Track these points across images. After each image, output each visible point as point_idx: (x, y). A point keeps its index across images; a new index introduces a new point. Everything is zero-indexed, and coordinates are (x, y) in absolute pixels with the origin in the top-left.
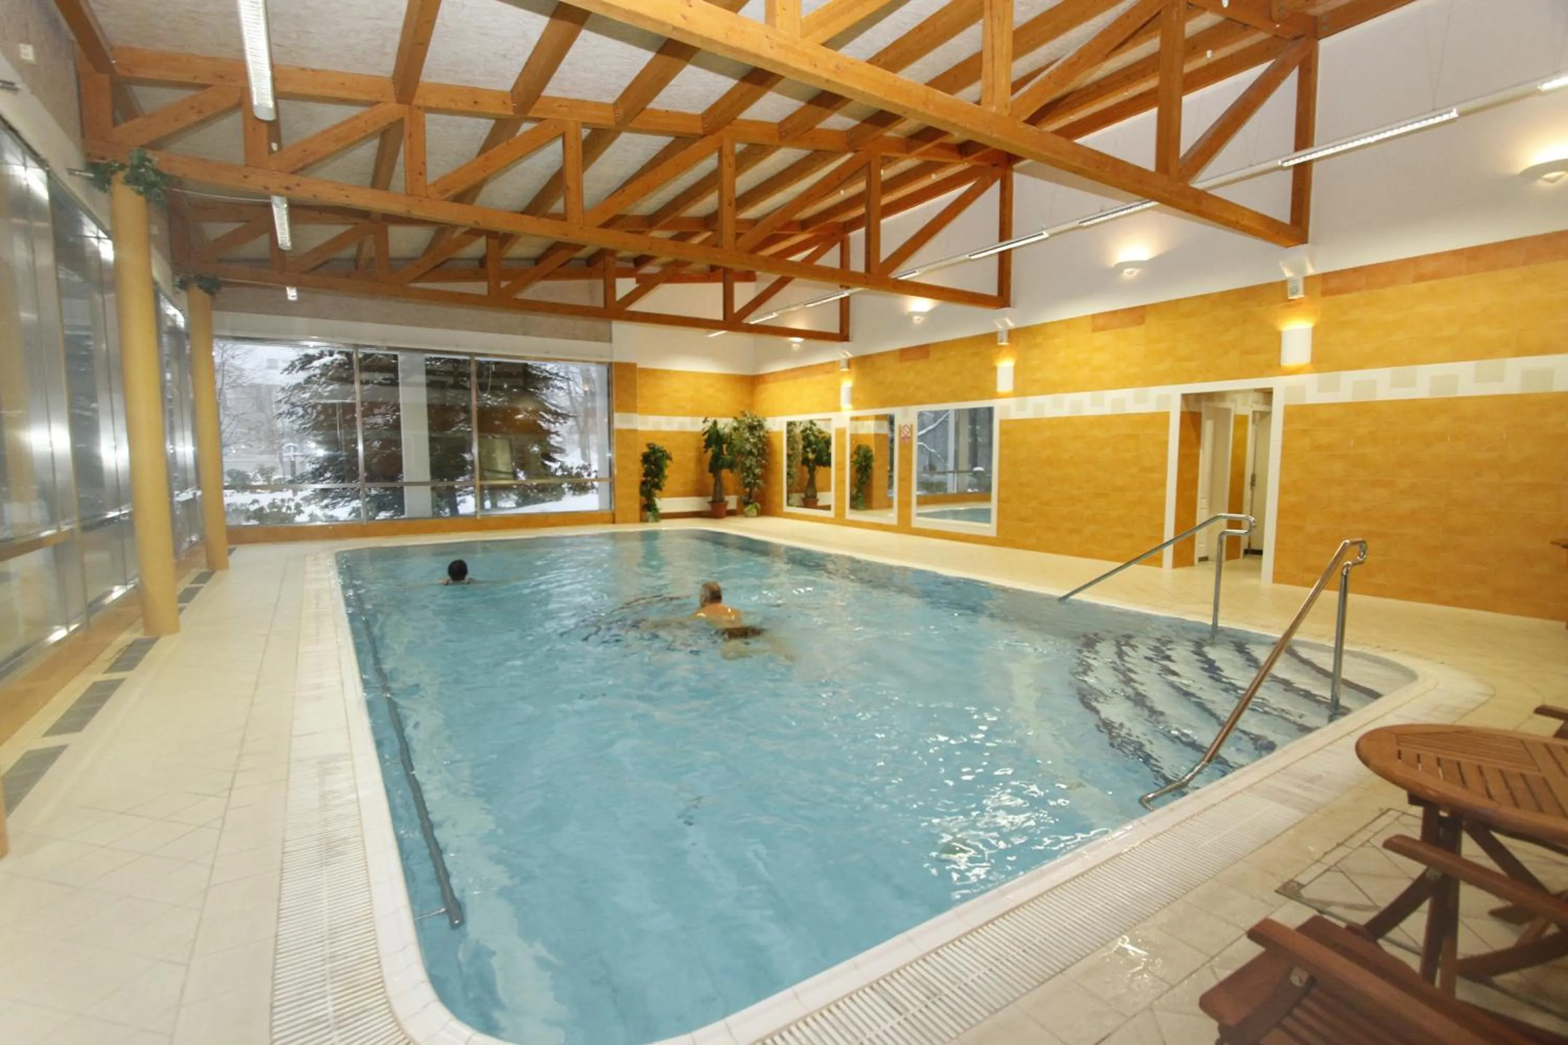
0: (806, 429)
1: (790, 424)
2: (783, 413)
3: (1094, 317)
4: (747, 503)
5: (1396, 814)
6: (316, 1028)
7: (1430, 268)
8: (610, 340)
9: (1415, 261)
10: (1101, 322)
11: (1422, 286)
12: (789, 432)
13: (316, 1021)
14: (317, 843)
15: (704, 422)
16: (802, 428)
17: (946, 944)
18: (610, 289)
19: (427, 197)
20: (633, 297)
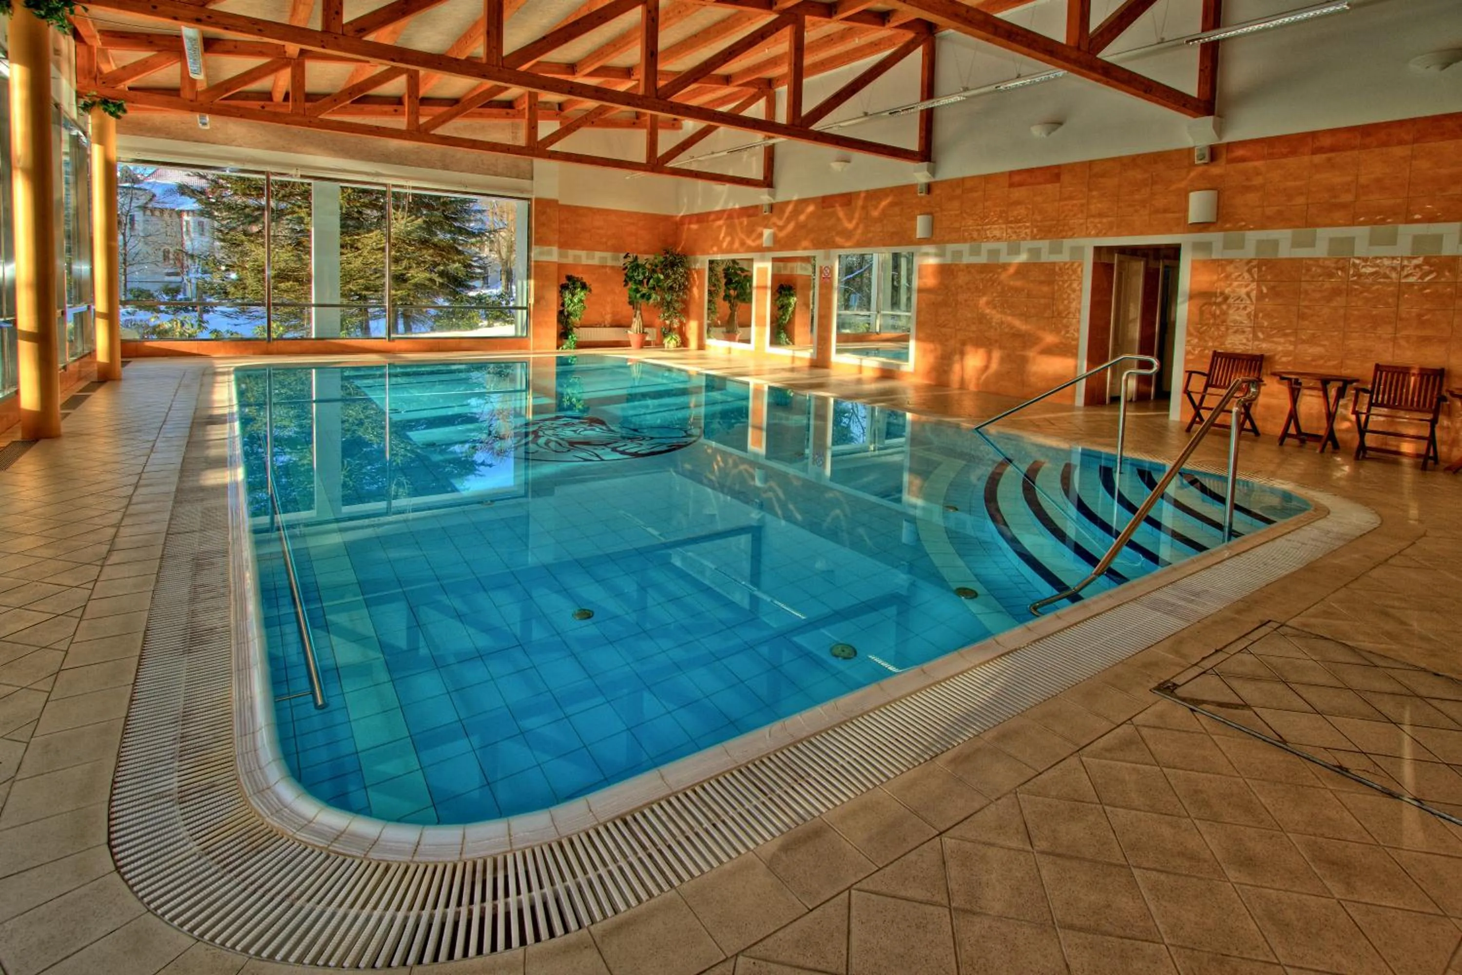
0: (728, 269)
1: (711, 262)
2: (704, 252)
3: (1011, 174)
4: (665, 335)
5: (1275, 625)
6: (159, 802)
7: (1327, 142)
8: (532, 178)
9: (1314, 135)
10: (1016, 179)
11: (1319, 158)
12: (711, 269)
13: (160, 796)
14: (181, 633)
15: (626, 257)
16: (724, 266)
17: (819, 733)
18: (533, 129)
19: (343, 34)
20: (555, 137)
